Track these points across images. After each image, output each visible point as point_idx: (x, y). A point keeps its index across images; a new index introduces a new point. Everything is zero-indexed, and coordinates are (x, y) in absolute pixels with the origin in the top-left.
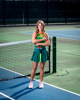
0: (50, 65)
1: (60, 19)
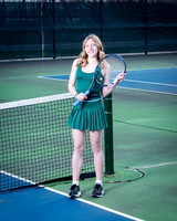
1: (132, 43)
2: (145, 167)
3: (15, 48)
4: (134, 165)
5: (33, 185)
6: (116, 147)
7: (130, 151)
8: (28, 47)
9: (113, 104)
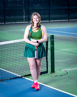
0: (47, 65)
2: (68, 70)
3: (12, 17)
4: (63, 69)
5: (20, 77)
6: (56, 61)
7: (62, 62)
8: (18, 17)
9: (55, 42)
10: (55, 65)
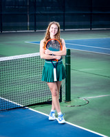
1: (83, 23)
3: (12, 24)
10: (71, 90)
